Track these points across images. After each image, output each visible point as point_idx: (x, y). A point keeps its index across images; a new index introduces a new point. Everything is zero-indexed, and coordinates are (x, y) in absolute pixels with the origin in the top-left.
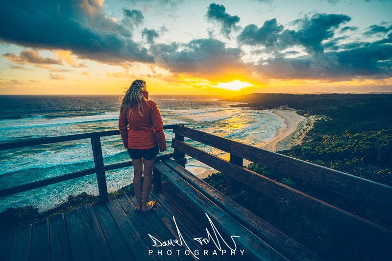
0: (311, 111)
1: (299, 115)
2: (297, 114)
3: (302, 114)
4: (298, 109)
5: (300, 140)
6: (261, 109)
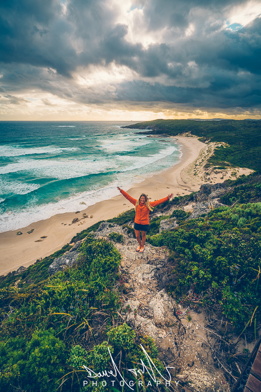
0: (212, 137)
1: (201, 142)
2: (199, 141)
3: (203, 141)
4: (199, 136)
5: (202, 167)
6: (165, 136)
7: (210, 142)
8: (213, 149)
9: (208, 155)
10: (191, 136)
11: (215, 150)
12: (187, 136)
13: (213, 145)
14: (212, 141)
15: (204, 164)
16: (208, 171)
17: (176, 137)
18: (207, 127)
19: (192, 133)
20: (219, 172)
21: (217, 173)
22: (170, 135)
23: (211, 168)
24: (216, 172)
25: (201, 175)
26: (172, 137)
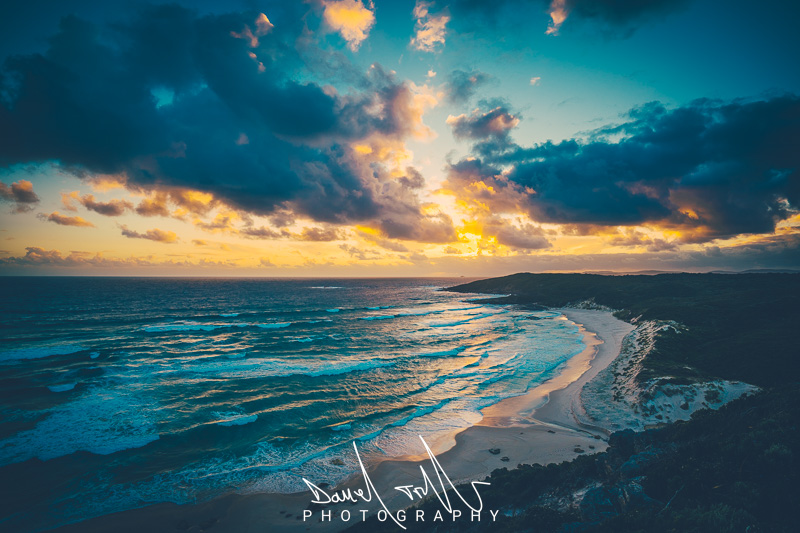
0: (645, 310)
1: (621, 321)
2: (615, 319)
3: (627, 319)
4: (616, 309)
5: (631, 381)
7: (642, 319)
8: (651, 336)
9: (642, 349)
11: (655, 338)
13: (650, 328)
14: (647, 317)
15: (636, 371)
16: (647, 390)
18: (630, 288)
19: (598, 302)
20: (675, 392)
21: (669, 393)
23: (654, 382)
24: (668, 390)
25: (632, 399)
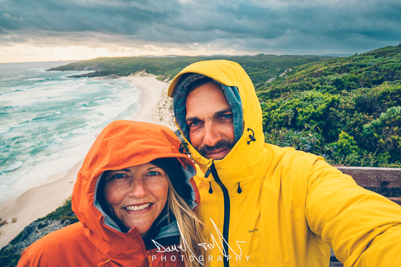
3: (162, 80)
6: (114, 78)
10: (147, 76)
12: (142, 75)
17: (129, 78)
18: (163, 64)
19: (147, 72)
22: (120, 75)
26: (123, 78)
